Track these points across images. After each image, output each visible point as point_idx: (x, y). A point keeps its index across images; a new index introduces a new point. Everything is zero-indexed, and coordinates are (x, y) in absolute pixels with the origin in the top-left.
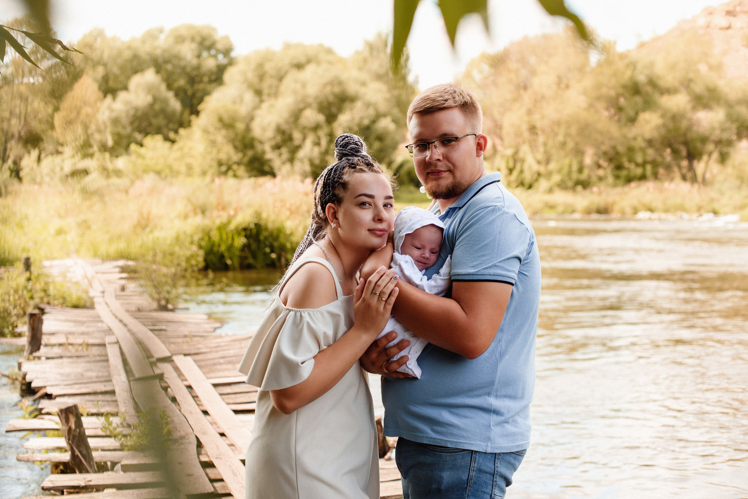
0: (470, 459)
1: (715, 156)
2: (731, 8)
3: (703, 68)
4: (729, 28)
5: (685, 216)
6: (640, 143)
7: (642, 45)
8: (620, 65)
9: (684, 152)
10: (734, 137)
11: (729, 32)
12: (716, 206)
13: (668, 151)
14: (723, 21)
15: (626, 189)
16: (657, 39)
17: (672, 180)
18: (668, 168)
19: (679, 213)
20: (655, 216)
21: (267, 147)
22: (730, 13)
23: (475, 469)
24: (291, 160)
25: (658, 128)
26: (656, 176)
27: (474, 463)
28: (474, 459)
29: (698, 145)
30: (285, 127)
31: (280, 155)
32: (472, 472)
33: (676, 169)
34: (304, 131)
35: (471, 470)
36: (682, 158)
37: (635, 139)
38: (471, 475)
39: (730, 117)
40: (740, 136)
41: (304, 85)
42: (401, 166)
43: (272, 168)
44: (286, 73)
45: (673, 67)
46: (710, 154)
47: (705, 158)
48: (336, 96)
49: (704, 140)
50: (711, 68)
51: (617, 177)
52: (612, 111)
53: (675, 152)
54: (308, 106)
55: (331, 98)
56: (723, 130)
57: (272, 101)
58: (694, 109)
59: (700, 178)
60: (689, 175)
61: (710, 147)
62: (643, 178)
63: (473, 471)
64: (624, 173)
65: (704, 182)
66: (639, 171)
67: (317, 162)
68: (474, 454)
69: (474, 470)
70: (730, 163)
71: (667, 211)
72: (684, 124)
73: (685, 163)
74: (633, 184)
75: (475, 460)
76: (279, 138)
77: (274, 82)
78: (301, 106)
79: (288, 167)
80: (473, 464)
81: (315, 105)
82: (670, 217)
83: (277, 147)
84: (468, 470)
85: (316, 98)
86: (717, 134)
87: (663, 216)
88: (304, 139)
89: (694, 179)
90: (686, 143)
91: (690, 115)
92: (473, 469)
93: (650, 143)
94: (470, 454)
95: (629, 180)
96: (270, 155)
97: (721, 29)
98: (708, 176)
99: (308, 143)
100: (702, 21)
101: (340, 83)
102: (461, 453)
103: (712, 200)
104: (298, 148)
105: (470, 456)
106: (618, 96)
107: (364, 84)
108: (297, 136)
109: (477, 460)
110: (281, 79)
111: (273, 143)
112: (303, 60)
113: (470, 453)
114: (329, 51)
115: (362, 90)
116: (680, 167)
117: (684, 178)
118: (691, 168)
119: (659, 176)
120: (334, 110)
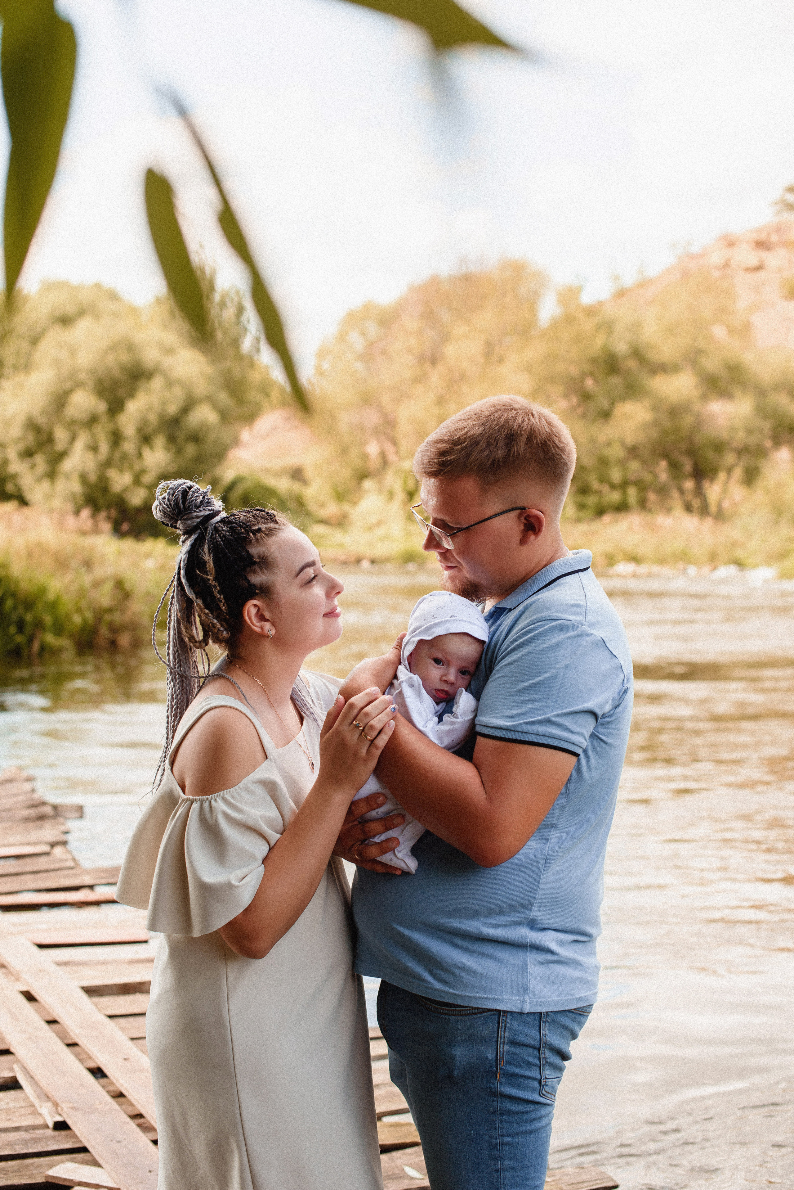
0: (496, 1025)
1: (738, 473)
2: (763, 237)
3: (719, 332)
4: (759, 268)
5: (692, 570)
6: (616, 452)
7: (621, 294)
8: (587, 325)
9: (688, 467)
10: (768, 444)
11: (761, 274)
12: (740, 554)
13: (663, 464)
14: (752, 258)
15: (597, 526)
16: (644, 284)
17: (669, 511)
18: (663, 491)
19: (681, 566)
20: (643, 569)
21: (12, 454)
22: (762, 245)
23: (506, 1041)
24: (52, 475)
25: (646, 426)
26: (643, 504)
27: (503, 1030)
28: (503, 1024)
29: (710, 455)
30: (42, 421)
31: (33, 466)
32: (502, 1046)
33: (675, 494)
34: (73, 427)
35: (499, 1042)
36: (685, 477)
37: (609, 444)
38: (500, 1050)
39: (761, 411)
40: (777, 442)
41: (73, 352)
42: (232, 486)
43: (19, 489)
44: (43, 332)
45: (671, 330)
46: (729, 471)
47: (722, 476)
48: (124, 368)
49: (719, 447)
50: (732, 331)
51: (581, 506)
52: (574, 400)
53: (675, 467)
54: (80, 385)
55: (117, 373)
56: (750, 431)
57: (21, 377)
58: (704, 397)
59: (713, 508)
60: (696, 503)
61: (730, 458)
62: (622, 507)
63: (504, 1044)
64: (592, 500)
65: (720, 516)
66: (615, 497)
67: (93, 478)
68: (503, 1016)
69: (504, 1042)
70: (760, 484)
71: (661, 561)
72: (688, 421)
73: (689, 484)
74: (606, 518)
75: (505, 1026)
76: (30, 439)
77: (25, 345)
78: (68, 386)
79: (46, 485)
80: (503, 1033)
81: (90, 384)
82: (665, 571)
83: (28, 454)
84: (494, 1044)
85: (92, 372)
86: (740, 438)
87: (656, 569)
88: (73, 439)
89: (704, 510)
90: (692, 452)
91: (697, 407)
92: (502, 1040)
93: (633, 451)
94: (497, 1017)
95: (600, 512)
96: (16, 466)
97: (748, 270)
98: (726, 505)
99: (79, 446)
100: (717, 258)
101: (131, 348)
102: (481, 1015)
103: (734, 544)
104: (63, 455)
105: (497, 1020)
106: (584, 375)
107: (169, 351)
108: (61, 435)
109: (508, 1025)
110: (35, 341)
111: (21, 447)
112: (70, 309)
113: (496, 1014)
114: (113, 296)
115: (168, 362)
116: (681, 491)
117: (688, 508)
118: (699, 492)
119: (650, 504)
120: (121, 392)
